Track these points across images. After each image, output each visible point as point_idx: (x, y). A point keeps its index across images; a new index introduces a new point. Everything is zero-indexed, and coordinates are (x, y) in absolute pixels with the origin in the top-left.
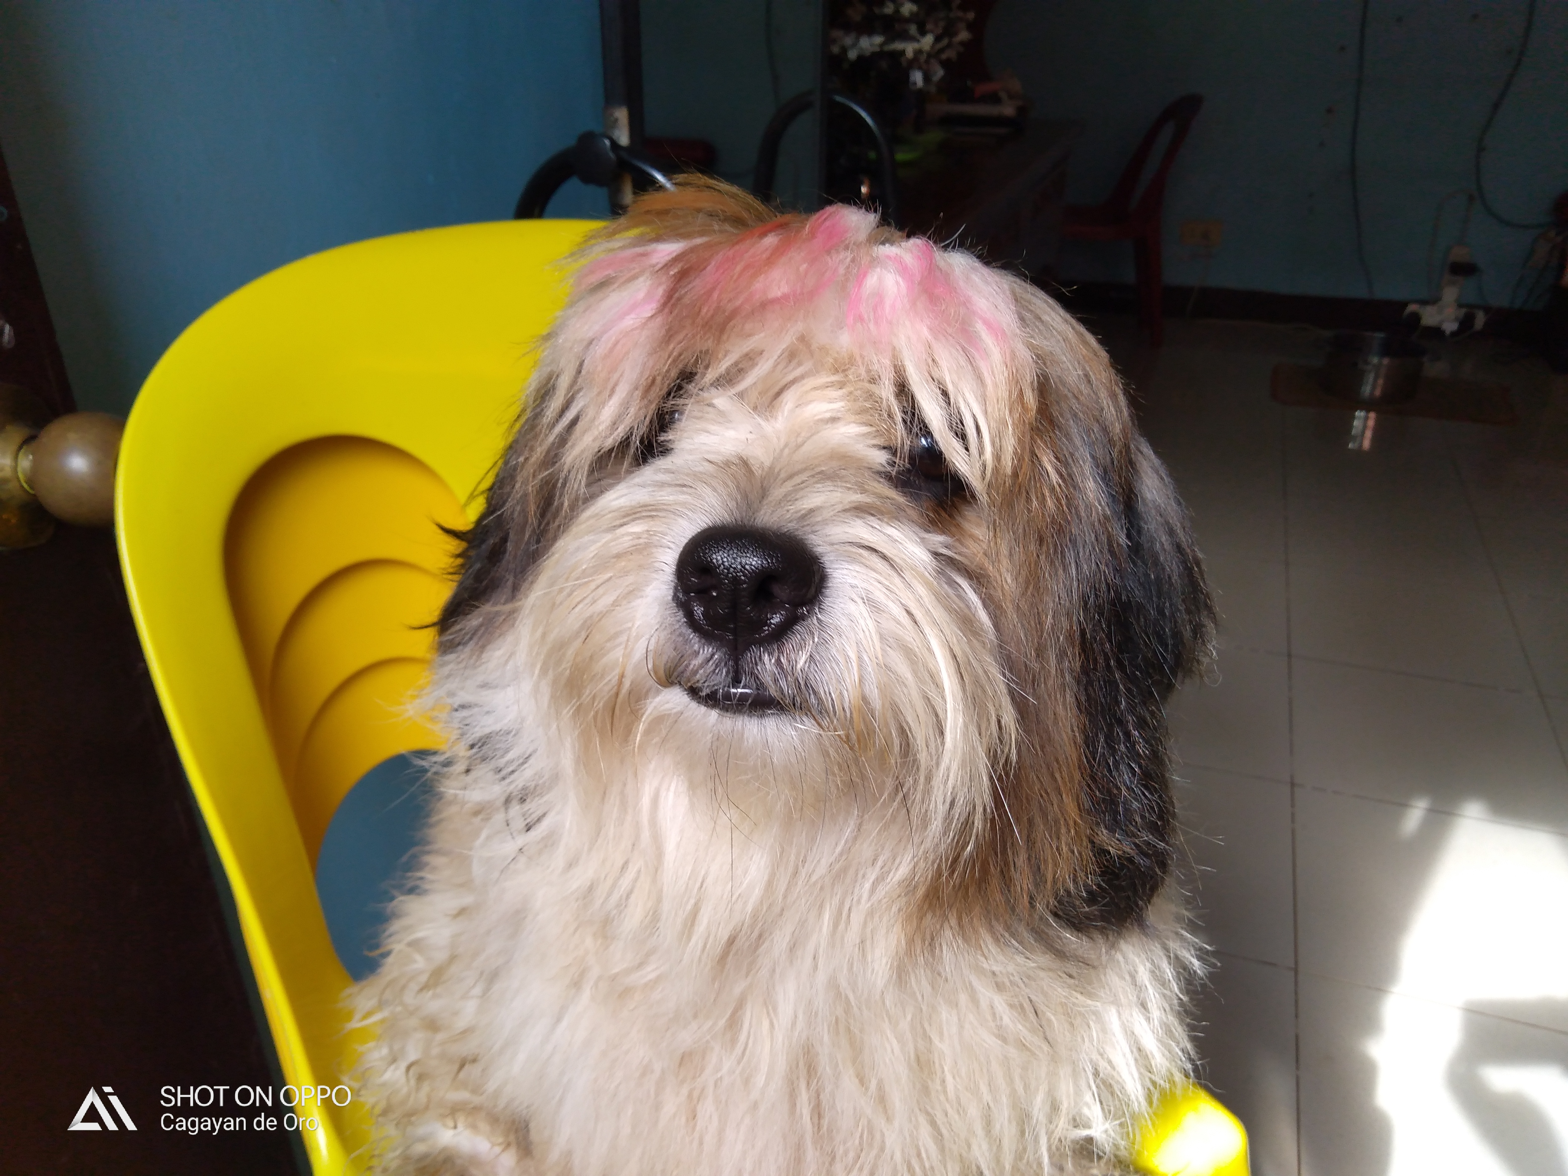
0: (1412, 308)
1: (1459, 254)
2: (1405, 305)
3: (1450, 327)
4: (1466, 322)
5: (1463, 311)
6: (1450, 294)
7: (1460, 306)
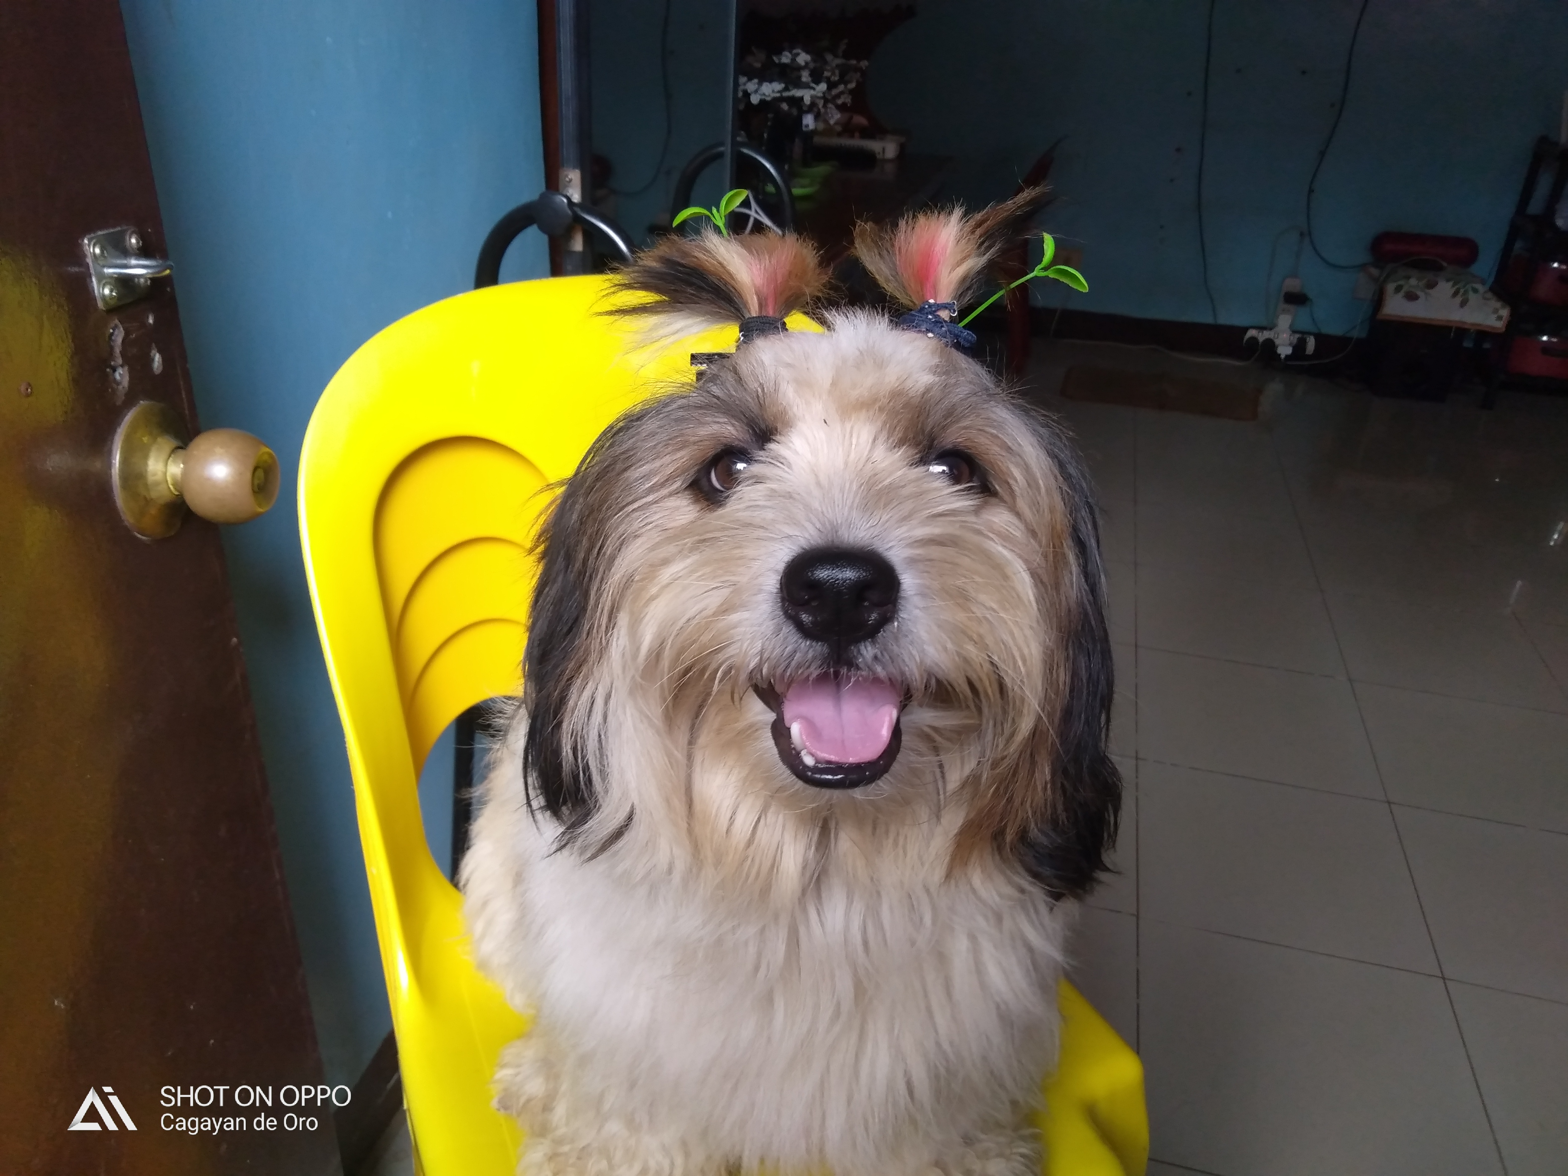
0: (1252, 333)
1: (1293, 285)
2: (1245, 329)
3: (1284, 351)
4: (1299, 347)
5: (1297, 336)
6: (1284, 321)
7: (1294, 332)
